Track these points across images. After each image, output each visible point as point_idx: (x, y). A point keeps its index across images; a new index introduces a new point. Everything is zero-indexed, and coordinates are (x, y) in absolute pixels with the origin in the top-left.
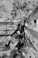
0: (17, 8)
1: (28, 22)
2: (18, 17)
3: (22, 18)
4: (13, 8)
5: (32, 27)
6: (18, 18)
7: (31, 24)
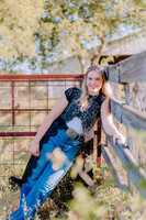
0: (64, 11)
1: (125, 84)
2: (65, 52)
3: (84, 54)
4: (43, 11)
5: (139, 104)
6: (67, 53)
7: (135, 91)
